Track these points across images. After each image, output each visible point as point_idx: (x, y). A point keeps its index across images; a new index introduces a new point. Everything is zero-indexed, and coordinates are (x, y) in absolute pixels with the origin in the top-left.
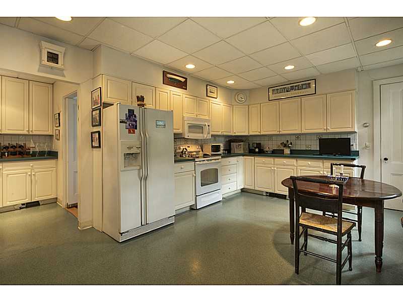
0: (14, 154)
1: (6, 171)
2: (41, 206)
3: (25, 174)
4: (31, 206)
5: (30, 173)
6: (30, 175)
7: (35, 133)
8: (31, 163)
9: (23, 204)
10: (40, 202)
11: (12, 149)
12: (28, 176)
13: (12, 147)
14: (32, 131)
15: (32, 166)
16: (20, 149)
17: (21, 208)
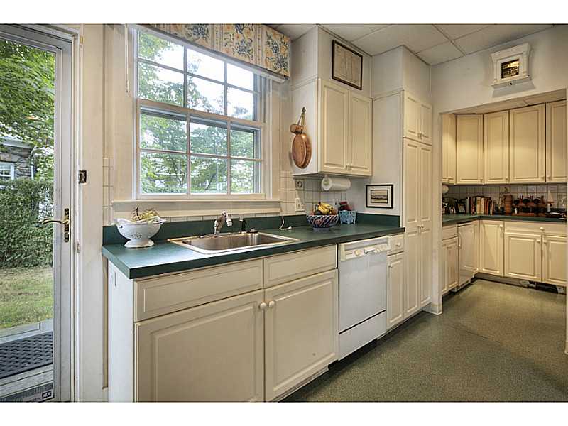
0: (525, 210)
1: (508, 231)
2: (558, 295)
3: (532, 240)
4: (543, 289)
5: (539, 240)
6: (541, 243)
7: (554, 180)
8: (542, 226)
9: (531, 282)
10: (557, 288)
11: (523, 205)
12: (536, 244)
13: (533, 201)
14: (549, 178)
15: (543, 230)
16: (534, 205)
17: (528, 287)
